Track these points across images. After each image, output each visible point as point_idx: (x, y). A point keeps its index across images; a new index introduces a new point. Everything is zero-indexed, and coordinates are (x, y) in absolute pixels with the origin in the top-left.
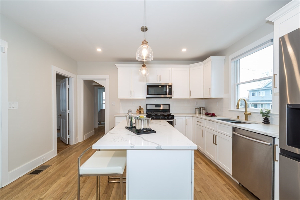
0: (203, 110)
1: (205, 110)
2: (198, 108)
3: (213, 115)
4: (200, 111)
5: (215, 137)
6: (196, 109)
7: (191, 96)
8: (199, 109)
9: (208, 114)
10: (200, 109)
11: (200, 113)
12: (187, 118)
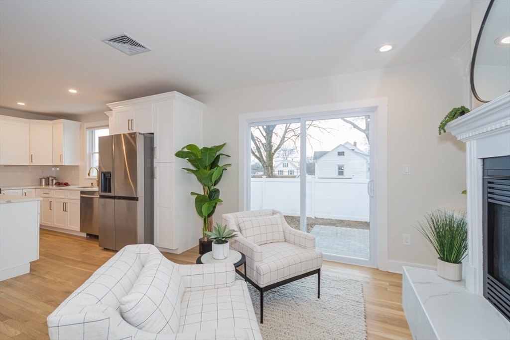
0: (52, 180)
1: (55, 179)
2: (44, 178)
3: (66, 184)
4: (48, 181)
5: (65, 204)
6: (41, 179)
7: (32, 162)
8: (46, 179)
9: (59, 184)
10: (48, 179)
11: (48, 184)
12: (24, 191)
